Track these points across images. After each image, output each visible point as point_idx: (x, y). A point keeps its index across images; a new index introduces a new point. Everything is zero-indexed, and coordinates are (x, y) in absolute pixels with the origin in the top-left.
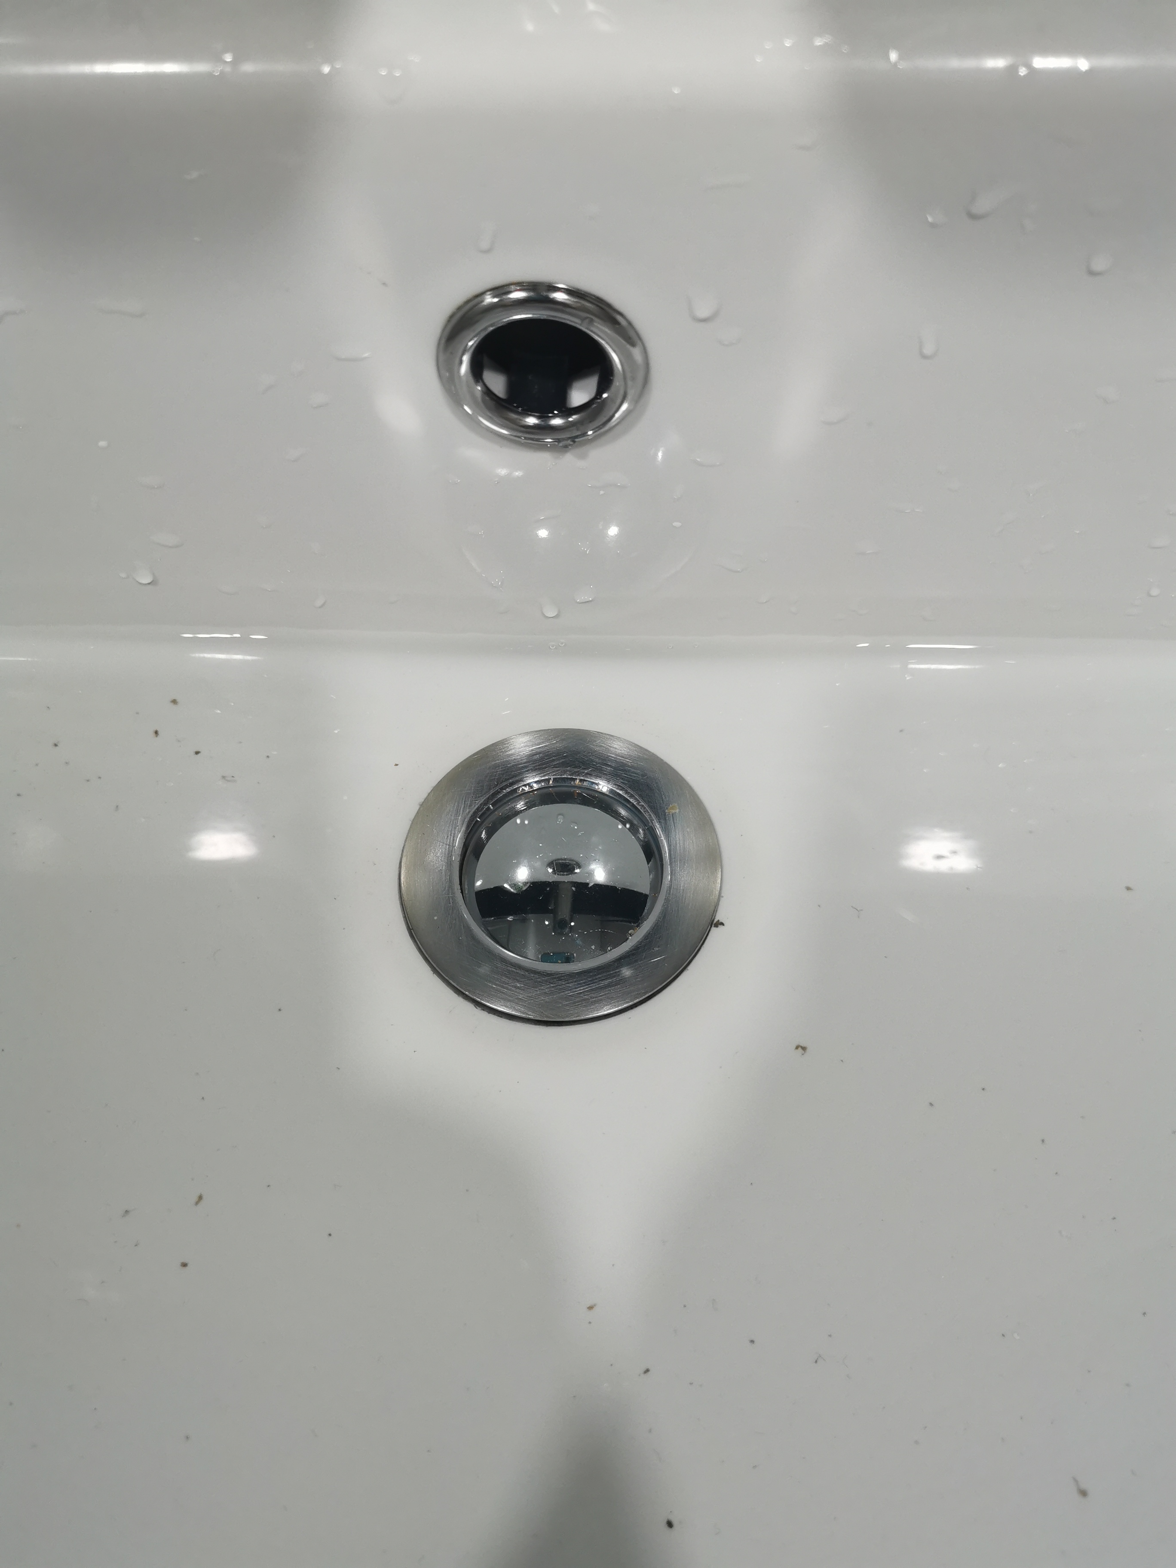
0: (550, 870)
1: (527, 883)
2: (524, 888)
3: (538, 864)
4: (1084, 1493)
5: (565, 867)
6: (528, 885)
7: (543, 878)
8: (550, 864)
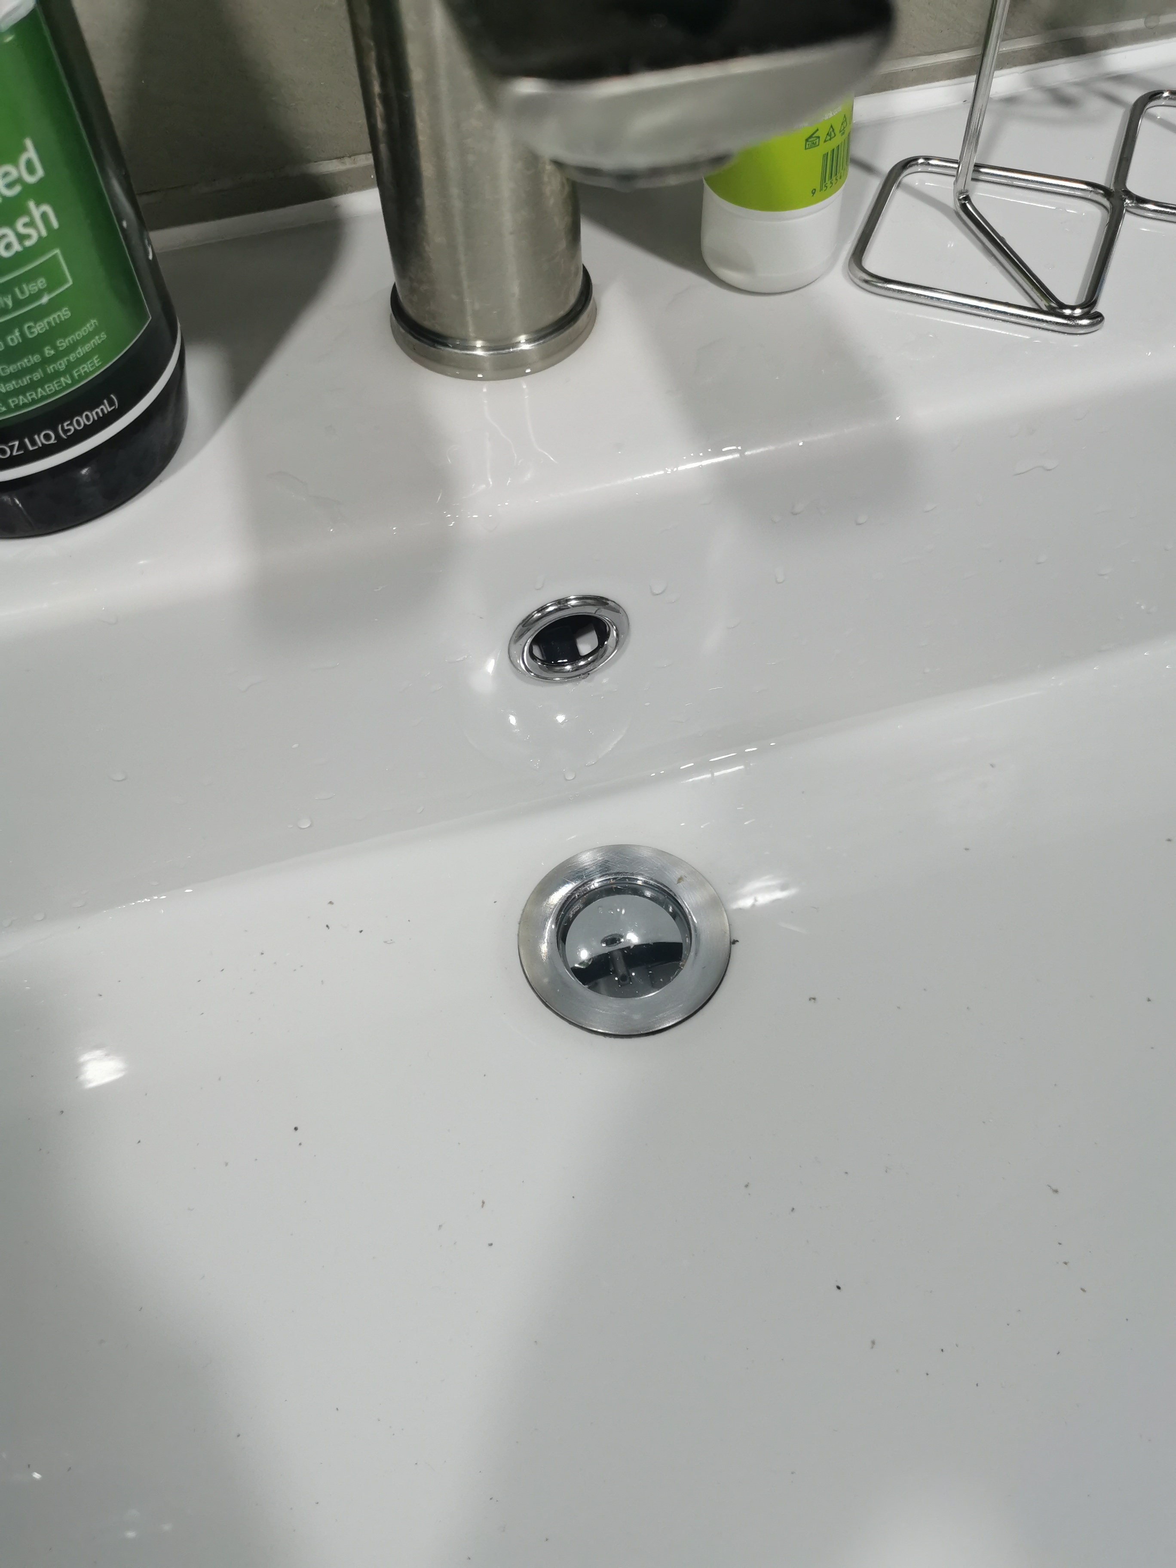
0: (604, 945)
1: (590, 959)
2: (590, 963)
3: (594, 944)
4: (1056, 1191)
5: (612, 940)
6: (592, 960)
7: (602, 952)
8: (603, 942)
